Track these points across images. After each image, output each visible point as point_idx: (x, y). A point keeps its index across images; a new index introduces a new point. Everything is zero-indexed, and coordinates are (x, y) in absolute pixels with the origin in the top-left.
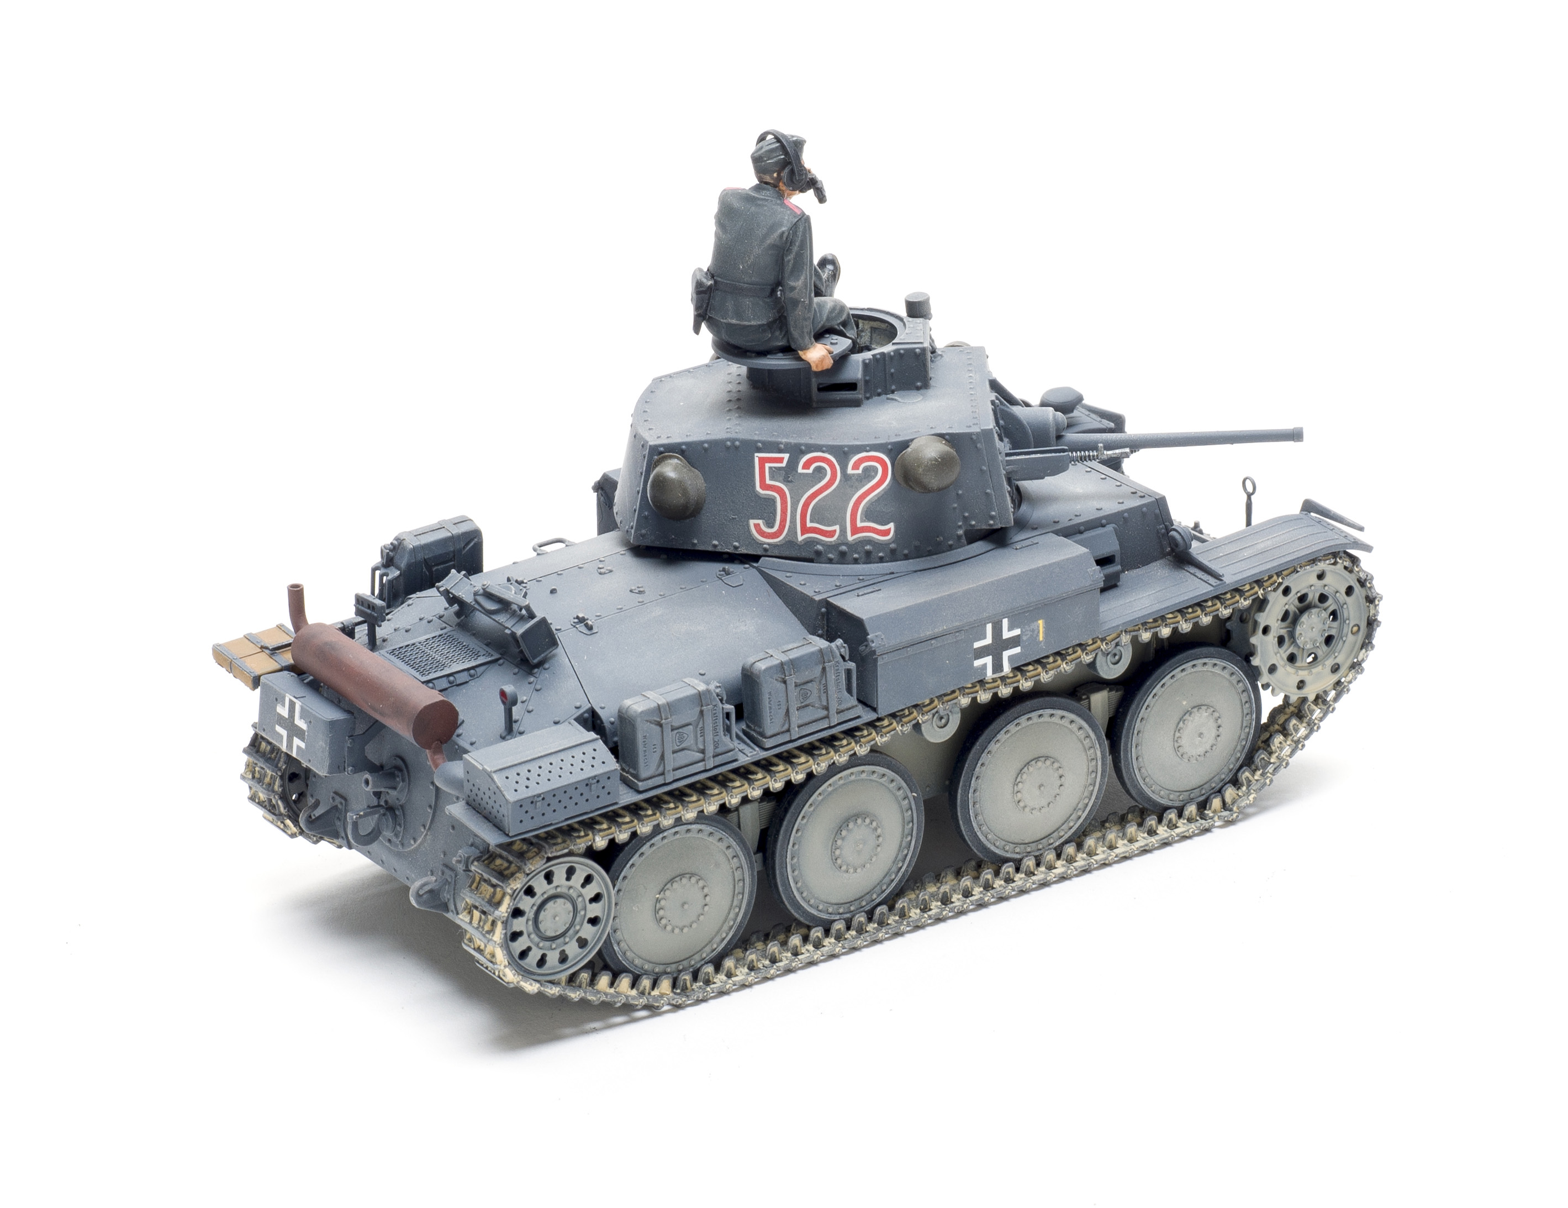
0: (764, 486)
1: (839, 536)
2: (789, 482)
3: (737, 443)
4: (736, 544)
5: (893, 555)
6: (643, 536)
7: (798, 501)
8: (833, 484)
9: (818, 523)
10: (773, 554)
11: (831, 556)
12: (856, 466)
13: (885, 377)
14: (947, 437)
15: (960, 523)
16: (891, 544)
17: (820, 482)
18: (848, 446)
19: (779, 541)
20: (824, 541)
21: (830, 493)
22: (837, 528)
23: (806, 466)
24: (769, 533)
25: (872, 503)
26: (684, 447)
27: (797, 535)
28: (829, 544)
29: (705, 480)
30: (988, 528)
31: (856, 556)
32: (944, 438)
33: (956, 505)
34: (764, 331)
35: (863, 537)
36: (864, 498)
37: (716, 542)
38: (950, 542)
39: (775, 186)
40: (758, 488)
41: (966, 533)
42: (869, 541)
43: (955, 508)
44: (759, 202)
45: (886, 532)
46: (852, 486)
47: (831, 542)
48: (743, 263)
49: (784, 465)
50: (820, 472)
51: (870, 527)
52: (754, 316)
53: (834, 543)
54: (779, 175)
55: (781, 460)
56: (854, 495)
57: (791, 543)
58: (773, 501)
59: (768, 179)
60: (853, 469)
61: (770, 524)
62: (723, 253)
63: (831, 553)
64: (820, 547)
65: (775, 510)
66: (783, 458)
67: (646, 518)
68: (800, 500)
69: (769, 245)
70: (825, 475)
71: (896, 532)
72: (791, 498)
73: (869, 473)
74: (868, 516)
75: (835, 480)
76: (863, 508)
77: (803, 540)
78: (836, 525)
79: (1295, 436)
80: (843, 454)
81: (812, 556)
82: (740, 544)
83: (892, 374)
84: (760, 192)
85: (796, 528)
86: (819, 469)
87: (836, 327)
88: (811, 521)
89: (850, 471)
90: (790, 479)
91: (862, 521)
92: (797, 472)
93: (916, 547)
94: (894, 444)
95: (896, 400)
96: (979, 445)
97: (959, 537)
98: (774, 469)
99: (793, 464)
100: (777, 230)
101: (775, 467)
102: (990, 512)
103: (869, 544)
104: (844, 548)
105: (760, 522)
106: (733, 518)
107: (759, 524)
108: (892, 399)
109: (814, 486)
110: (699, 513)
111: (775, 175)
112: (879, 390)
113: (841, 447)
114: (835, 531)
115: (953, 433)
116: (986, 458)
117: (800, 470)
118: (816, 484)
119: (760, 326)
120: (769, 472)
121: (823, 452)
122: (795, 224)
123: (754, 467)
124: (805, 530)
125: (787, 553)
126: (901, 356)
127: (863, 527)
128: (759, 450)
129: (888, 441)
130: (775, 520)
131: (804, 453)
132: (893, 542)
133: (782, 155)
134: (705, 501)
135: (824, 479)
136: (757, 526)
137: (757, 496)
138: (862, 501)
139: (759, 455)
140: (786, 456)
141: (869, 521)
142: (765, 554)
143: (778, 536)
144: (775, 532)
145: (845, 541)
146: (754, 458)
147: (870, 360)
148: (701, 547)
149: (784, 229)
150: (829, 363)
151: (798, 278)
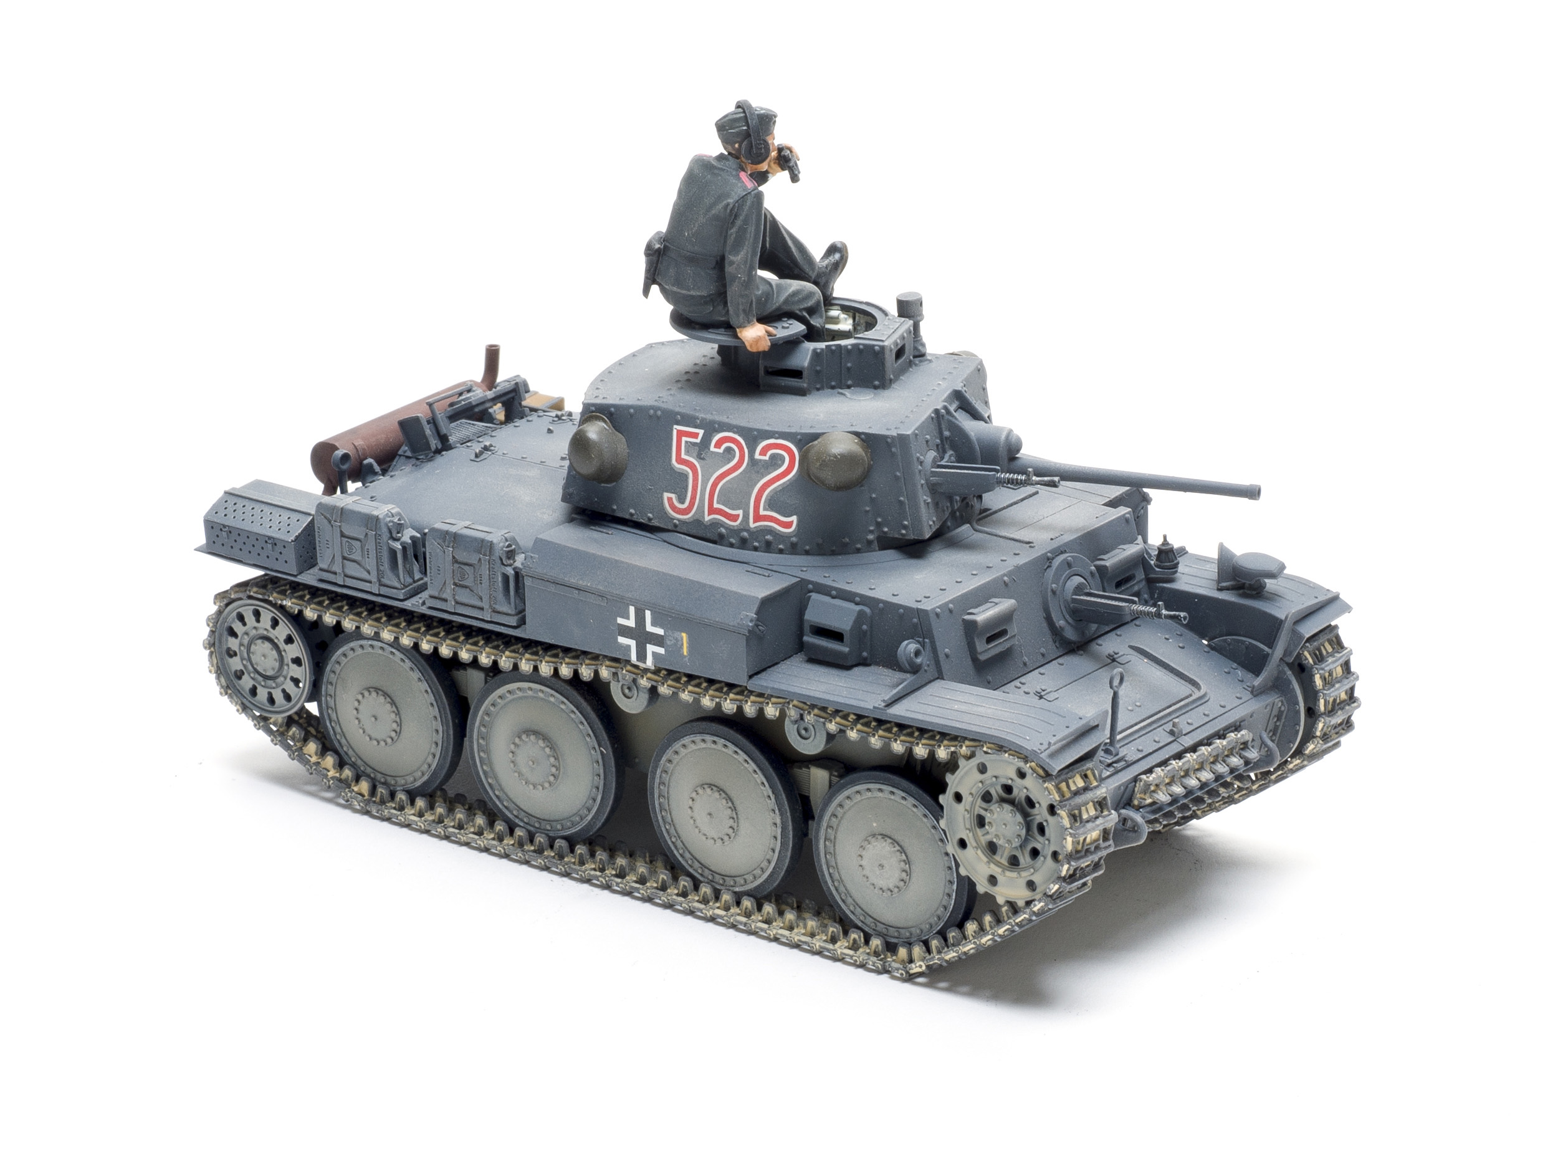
0: (680, 460)
1: (742, 521)
2: (701, 458)
3: (659, 413)
4: (650, 515)
5: (794, 549)
6: (571, 495)
7: (708, 480)
8: (740, 467)
9: (723, 505)
10: (682, 531)
11: (732, 540)
12: (763, 452)
13: (841, 371)
14: (863, 436)
15: (872, 528)
16: (792, 537)
17: (728, 463)
18: (758, 430)
19: (688, 519)
20: (728, 524)
21: (737, 476)
22: (740, 512)
23: (718, 444)
24: (679, 509)
25: (776, 492)
26: (612, 409)
27: (704, 515)
28: (732, 528)
29: (628, 446)
30: (900, 537)
31: (756, 544)
32: (859, 437)
33: (868, 509)
34: (706, 303)
35: (765, 526)
36: (769, 486)
37: (632, 511)
38: (859, 546)
39: (736, 159)
40: (674, 461)
41: (878, 539)
42: (770, 531)
43: (866, 512)
45: (789, 525)
46: (758, 472)
47: (734, 526)
48: (688, 231)
49: (698, 441)
50: (730, 452)
51: (772, 517)
52: (694, 286)
53: (736, 528)
54: (740, 146)
55: (695, 435)
56: (759, 481)
57: (698, 522)
58: (686, 476)
59: (730, 149)
60: (760, 454)
61: (682, 501)
63: (734, 538)
64: (723, 530)
65: (687, 486)
66: (698, 434)
67: (574, 477)
68: (710, 479)
69: (714, 215)
70: (734, 457)
71: (798, 525)
72: (702, 475)
73: (776, 461)
74: (772, 504)
75: (743, 463)
76: (767, 496)
77: (709, 520)
78: (739, 509)
79: (1252, 493)
80: (753, 437)
81: (716, 538)
82: (653, 515)
83: (849, 369)
84: (723, 160)
85: (704, 506)
86: (729, 450)
87: (798, 312)
88: (718, 502)
89: (757, 456)
90: (702, 456)
91: (765, 509)
92: (709, 450)
93: (818, 545)
94: (803, 434)
95: (844, 395)
96: (893, 450)
97: (870, 542)
98: (689, 444)
99: (706, 441)
100: (723, 201)
101: (690, 442)
102: (902, 521)
103: (770, 534)
104: (745, 534)
105: (673, 496)
106: (651, 488)
108: (842, 394)
109: (723, 466)
110: (620, 478)
111: (735, 147)
112: (833, 383)
113: (751, 430)
114: (738, 515)
115: (870, 434)
116: (901, 464)
117: (712, 448)
118: (725, 465)
119: (701, 297)
120: (685, 446)
121: (734, 433)
122: (743, 197)
123: (672, 439)
124: (712, 511)
125: (694, 532)
126: (861, 351)
127: (766, 516)
128: (678, 423)
129: (798, 431)
130: (686, 496)
131: (717, 431)
132: (795, 536)
133: (744, 126)
134: (626, 468)
135: (732, 460)
136: (670, 499)
137: (672, 469)
138: (766, 489)
139: (677, 427)
140: (701, 432)
141: (772, 510)
142: (675, 529)
143: (688, 514)
144: (685, 509)
145: (747, 528)
146: (672, 430)
147: (822, 349)
148: (619, 514)
149: (730, 201)
150: (765, 345)
151: (737, 254)
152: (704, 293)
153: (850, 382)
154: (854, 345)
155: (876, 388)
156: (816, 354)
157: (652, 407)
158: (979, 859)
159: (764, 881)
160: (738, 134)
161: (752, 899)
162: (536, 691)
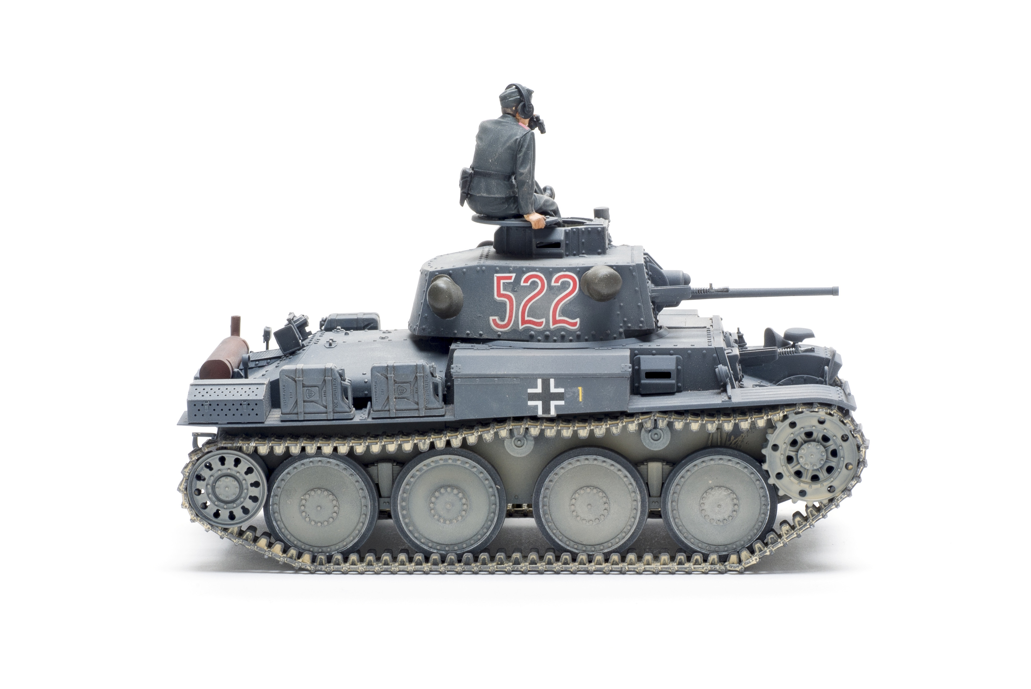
0: (500, 295)
1: (545, 326)
2: (515, 291)
3: (483, 268)
4: (481, 332)
5: (578, 338)
6: (424, 329)
7: (520, 304)
8: (542, 292)
9: (532, 317)
10: (504, 338)
11: (539, 338)
12: (556, 281)
13: (579, 245)
14: (614, 267)
15: (621, 325)
16: (577, 331)
17: (534, 291)
18: (552, 270)
19: (508, 330)
20: (535, 329)
21: (540, 298)
22: (544, 320)
23: (526, 281)
24: (501, 325)
25: (566, 305)
26: (451, 272)
27: (519, 326)
28: (538, 330)
29: (463, 292)
30: (639, 329)
31: (555, 338)
32: (612, 267)
33: (619, 313)
34: (503, 203)
35: (560, 326)
36: (561, 301)
37: (468, 332)
38: (615, 336)
39: (514, 116)
40: (496, 296)
41: (625, 331)
42: (564, 329)
43: (618, 314)
44: (503, 124)
45: (575, 324)
46: (554, 293)
47: (540, 329)
48: (491, 158)
49: (512, 281)
50: (534, 284)
51: (564, 320)
52: (497, 192)
53: (541, 330)
54: (516, 108)
55: (510, 278)
56: (555, 299)
57: (515, 330)
58: (504, 304)
59: (509, 111)
60: (555, 283)
61: (502, 319)
62: (480, 155)
63: (540, 336)
64: (533, 333)
65: (506, 310)
66: (512, 276)
67: (426, 318)
68: (521, 303)
69: (508, 147)
70: (538, 286)
71: (580, 324)
72: (516, 302)
73: (565, 286)
74: (564, 313)
75: (544, 290)
76: (560, 308)
77: (522, 328)
78: (543, 318)
80: (548, 273)
81: (528, 338)
82: (483, 332)
84: (504, 119)
85: (518, 321)
86: (534, 283)
87: (549, 212)
88: (528, 316)
89: (553, 284)
90: (515, 290)
91: (559, 316)
92: (520, 285)
93: (593, 335)
94: (580, 268)
96: (634, 273)
97: (619, 334)
98: (506, 284)
99: (518, 280)
100: (513, 138)
101: (506, 283)
102: (640, 318)
103: (564, 331)
104: (548, 333)
105: (496, 318)
106: (480, 316)
107: (495, 320)
108: (583, 256)
109: (530, 293)
110: (458, 313)
111: (514, 108)
112: (575, 252)
113: (548, 268)
114: (542, 322)
115: (618, 265)
117: (522, 284)
118: (532, 292)
119: (501, 199)
120: (503, 286)
121: (537, 271)
122: (525, 135)
123: (493, 283)
124: (524, 322)
125: (512, 337)
126: (589, 232)
127: (560, 320)
128: (497, 273)
129: (577, 266)
130: (505, 317)
131: (524, 273)
132: (579, 331)
133: (518, 96)
134: (462, 305)
135: (536, 289)
136: (494, 320)
137: (495, 301)
138: (560, 303)
139: (496, 275)
140: (514, 275)
141: (564, 316)
142: (499, 339)
143: (507, 327)
144: (505, 324)
145: (549, 329)
146: (493, 277)
147: (569, 230)
148: (459, 336)
149: (517, 137)
150: (542, 225)
151: (525, 167)
152: (503, 196)
153: (584, 252)
154: (585, 228)
155: (599, 254)
156: (567, 233)
157: (478, 266)
158: (792, 482)
159: (627, 540)
160: (515, 100)
161: (618, 554)
162: (446, 460)
